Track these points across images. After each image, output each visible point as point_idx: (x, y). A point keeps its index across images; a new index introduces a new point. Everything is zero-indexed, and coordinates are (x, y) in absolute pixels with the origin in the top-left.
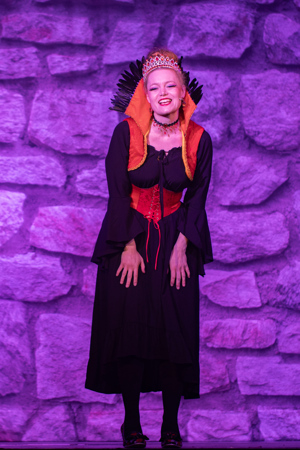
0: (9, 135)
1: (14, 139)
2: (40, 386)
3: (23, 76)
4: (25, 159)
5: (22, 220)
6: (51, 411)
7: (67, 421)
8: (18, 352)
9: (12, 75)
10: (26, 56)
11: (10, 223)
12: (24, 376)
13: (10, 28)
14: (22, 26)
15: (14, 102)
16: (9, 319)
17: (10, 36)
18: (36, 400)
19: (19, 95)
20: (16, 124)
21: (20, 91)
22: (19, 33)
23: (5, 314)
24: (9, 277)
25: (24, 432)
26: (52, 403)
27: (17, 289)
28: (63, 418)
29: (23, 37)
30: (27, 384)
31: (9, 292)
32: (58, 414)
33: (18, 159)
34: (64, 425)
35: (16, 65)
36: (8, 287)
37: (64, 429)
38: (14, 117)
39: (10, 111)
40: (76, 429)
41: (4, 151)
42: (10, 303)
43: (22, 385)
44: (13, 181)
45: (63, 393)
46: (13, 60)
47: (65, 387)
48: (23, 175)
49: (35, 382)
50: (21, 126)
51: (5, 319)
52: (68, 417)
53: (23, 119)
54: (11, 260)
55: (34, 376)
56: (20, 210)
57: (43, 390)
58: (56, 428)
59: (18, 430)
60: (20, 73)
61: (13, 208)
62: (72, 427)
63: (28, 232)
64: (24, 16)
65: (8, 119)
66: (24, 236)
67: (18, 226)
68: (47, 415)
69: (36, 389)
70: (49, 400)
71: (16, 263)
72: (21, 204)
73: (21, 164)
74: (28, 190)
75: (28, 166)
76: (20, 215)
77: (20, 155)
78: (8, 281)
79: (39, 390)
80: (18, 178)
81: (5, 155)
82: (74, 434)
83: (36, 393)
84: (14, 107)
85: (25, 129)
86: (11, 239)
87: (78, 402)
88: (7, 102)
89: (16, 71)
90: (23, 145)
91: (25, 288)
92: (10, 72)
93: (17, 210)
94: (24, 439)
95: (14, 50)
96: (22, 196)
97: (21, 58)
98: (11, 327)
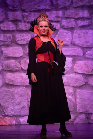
0: (67, 43)
1: (69, 44)
2: (78, 109)
3: (71, 27)
4: (72, 49)
5: (72, 65)
6: (81, 116)
7: (86, 118)
8: (72, 100)
9: (68, 27)
10: (72, 21)
11: (69, 66)
12: (74, 106)
13: (67, 14)
14: (70, 14)
15: (69, 34)
16: (69, 91)
17: (67, 16)
18: (77, 113)
19: (70, 32)
20: (69, 40)
21: (70, 31)
22: (70, 15)
23: (68, 90)
24: (69, 80)
25: (74, 121)
26: (81, 113)
27: (71, 83)
28: (84, 117)
29: (70, 16)
30: (74, 108)
31: (69, 84)
32: (83, 116)
33: (70, 49)
34: (85, 119)
35: (69, 24)
36: (68, 83)
37: (85, 120)
38: (69, 38)
39: (68, 36)
40: (88, 120)
41: (66, 47)
42: (69, 87)
43: (73, 109)
44: (69, 55)
45: (84, 111)
46: (68, 23)
47: (85, 109)
48: (72, 53)
49: (76, 108)
50: (71, 40)
51: (68, 92)
52: (86, 117)
53: (71, 38)
54: (69, 76)
55: (76, 106)
56: (71, 62)
57: (79, 110)
58: (82, 120)
59: (72, 121)
60: (70, 26)
61: (69, 62)
62: (87, 120)
63: (73, 68)
64: (71, 11)
65: (67, 38)
66: (72, 69)
67: (71, 67)
68: (80, 117)
69: (77, 110)
70: (80, 113)
71: (70, 76)
72: (71, 61)
73: (71, 50)
74: (73, 57)
75: (73, 51)
76: (71, 64)
77: (71, 48)
78: (68, 81)
79: (78, 110)
80: (70, 54)
81: (67, 48)
82: (87, 121)
83: (77, 111)
84: (69, 35)
85: (72, 41)
86: (69, 70)
87: (88, 113)
88: (67, 34)
89: (69, 25)
90: (72, 45)
91: (73, 83)
92: (67, 26)
93: (70, 62)
94: (74, 123)
95: (68, 20)
96: (71, 59)
97: (70, 22)
98: (70, 93)
